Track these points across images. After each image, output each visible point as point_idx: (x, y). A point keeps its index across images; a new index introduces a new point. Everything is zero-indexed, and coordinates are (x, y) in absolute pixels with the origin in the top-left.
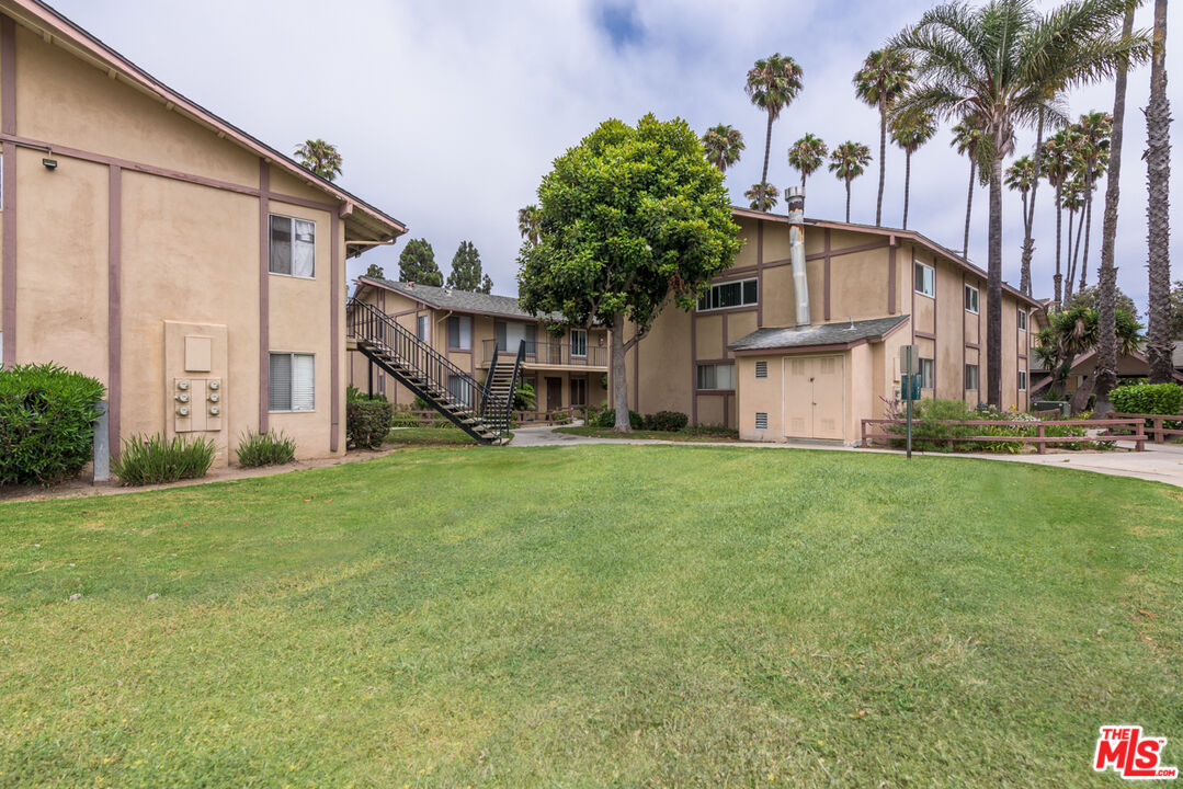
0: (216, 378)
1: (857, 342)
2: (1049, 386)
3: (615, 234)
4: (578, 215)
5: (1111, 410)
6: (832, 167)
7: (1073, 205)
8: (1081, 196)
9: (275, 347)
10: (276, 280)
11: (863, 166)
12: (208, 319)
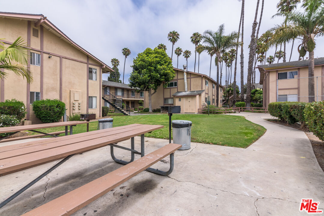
0: (80, 102)
1: (197, 95)
2: (226, 103)
3: (152, 72)
4: (145, 68)
5: (235, 106)
6: (184, 55)
7: (229, 66)
8: (230, 65)
9: (90, 95)
10: (90, 81)
11: (190, 55)
12: (78, 89)
